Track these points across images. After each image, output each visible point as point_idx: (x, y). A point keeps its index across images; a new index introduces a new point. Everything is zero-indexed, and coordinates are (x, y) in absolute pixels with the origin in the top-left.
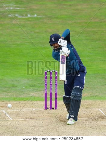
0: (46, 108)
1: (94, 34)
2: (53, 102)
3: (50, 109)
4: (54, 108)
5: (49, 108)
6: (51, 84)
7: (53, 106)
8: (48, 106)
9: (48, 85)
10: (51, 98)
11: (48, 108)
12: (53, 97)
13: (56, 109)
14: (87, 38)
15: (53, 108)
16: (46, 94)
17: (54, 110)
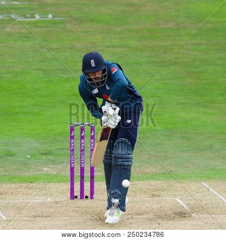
0: (73, 197)
1: (165, 53)
2: (87, 185)
3: (81, 198)
4: (89, 197)
5: (79, 197)
6: (83, 150)
7: (87, 192)
8: (77, 192)
9: (77, 152)
10: (82, 177)
11: (76, 197)
12: (87, 174)
13: (92, 198)
14: (153, 59)
15: (87, 197)
16: (72, 170)
17: (88, 201)
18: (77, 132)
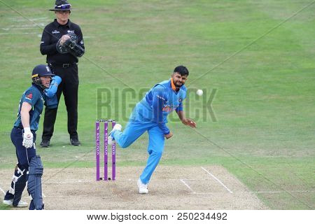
0: (99, 179)
1: (171, 64)
2: (110, 170)
3: (105, 180)
4: (111, 179)
5: (103, 179)
7: (110, 175)
8: (102, 175)
9: (102, 142)
10: (106, 163)
11: (101, 179)
12: (110, 161)
13: (114, 179)
14: (162, 69)
16: (98, 157)
17: (111, 182)
18: (102, 127)
